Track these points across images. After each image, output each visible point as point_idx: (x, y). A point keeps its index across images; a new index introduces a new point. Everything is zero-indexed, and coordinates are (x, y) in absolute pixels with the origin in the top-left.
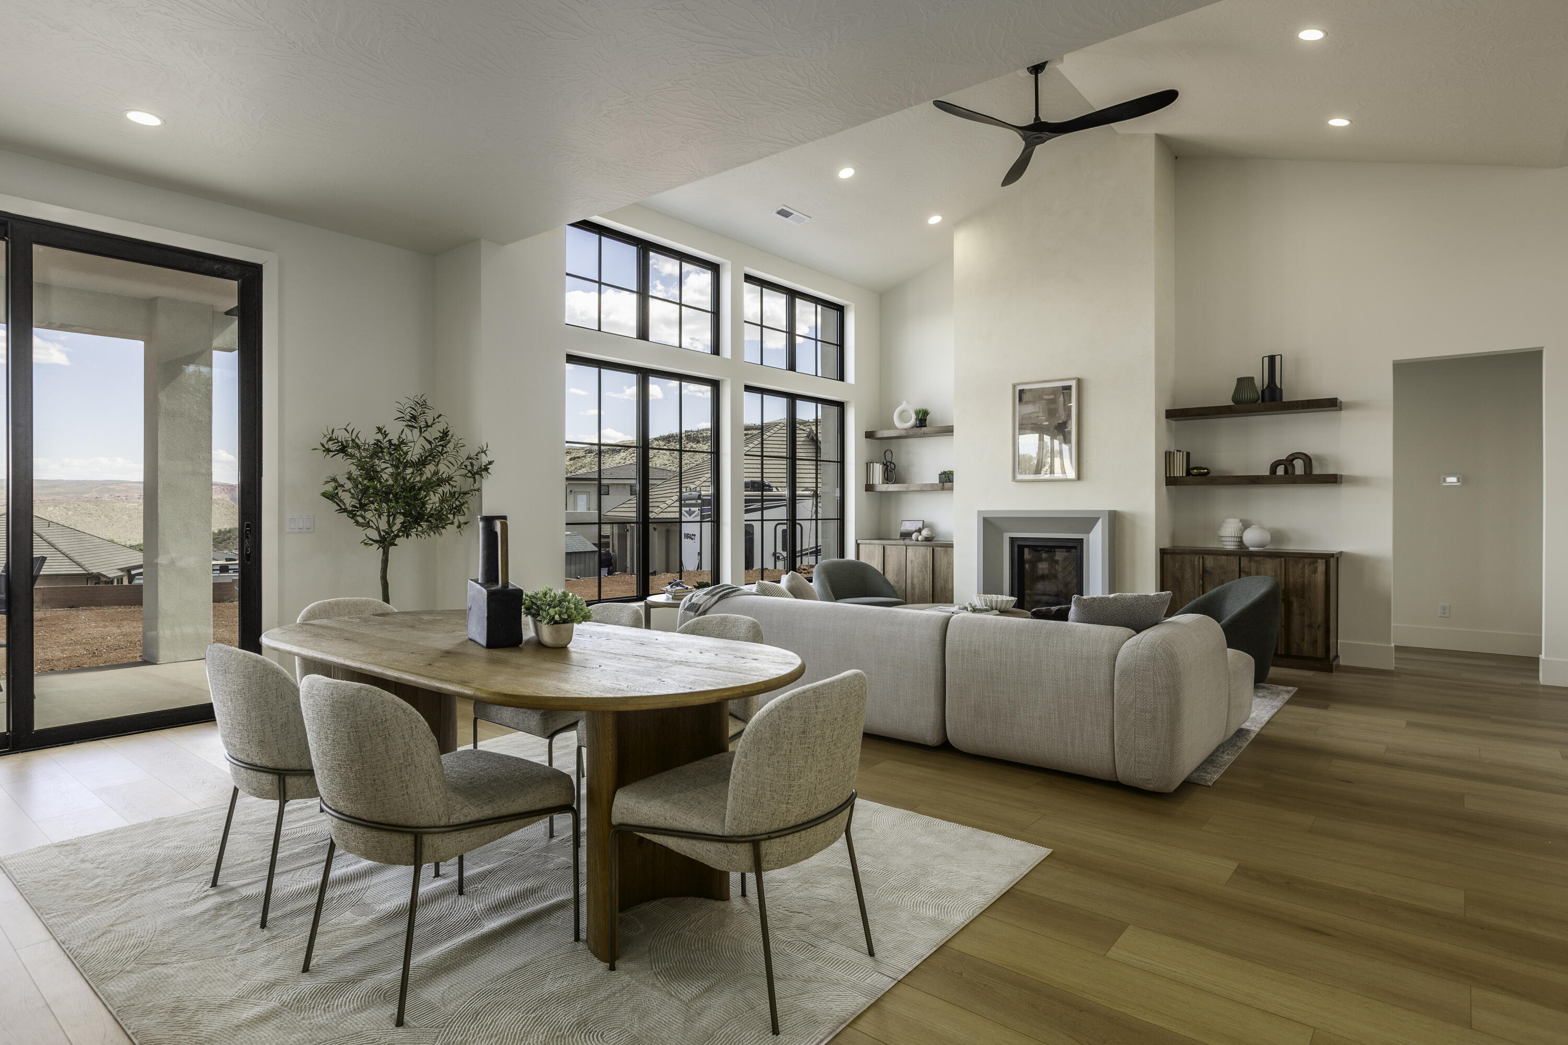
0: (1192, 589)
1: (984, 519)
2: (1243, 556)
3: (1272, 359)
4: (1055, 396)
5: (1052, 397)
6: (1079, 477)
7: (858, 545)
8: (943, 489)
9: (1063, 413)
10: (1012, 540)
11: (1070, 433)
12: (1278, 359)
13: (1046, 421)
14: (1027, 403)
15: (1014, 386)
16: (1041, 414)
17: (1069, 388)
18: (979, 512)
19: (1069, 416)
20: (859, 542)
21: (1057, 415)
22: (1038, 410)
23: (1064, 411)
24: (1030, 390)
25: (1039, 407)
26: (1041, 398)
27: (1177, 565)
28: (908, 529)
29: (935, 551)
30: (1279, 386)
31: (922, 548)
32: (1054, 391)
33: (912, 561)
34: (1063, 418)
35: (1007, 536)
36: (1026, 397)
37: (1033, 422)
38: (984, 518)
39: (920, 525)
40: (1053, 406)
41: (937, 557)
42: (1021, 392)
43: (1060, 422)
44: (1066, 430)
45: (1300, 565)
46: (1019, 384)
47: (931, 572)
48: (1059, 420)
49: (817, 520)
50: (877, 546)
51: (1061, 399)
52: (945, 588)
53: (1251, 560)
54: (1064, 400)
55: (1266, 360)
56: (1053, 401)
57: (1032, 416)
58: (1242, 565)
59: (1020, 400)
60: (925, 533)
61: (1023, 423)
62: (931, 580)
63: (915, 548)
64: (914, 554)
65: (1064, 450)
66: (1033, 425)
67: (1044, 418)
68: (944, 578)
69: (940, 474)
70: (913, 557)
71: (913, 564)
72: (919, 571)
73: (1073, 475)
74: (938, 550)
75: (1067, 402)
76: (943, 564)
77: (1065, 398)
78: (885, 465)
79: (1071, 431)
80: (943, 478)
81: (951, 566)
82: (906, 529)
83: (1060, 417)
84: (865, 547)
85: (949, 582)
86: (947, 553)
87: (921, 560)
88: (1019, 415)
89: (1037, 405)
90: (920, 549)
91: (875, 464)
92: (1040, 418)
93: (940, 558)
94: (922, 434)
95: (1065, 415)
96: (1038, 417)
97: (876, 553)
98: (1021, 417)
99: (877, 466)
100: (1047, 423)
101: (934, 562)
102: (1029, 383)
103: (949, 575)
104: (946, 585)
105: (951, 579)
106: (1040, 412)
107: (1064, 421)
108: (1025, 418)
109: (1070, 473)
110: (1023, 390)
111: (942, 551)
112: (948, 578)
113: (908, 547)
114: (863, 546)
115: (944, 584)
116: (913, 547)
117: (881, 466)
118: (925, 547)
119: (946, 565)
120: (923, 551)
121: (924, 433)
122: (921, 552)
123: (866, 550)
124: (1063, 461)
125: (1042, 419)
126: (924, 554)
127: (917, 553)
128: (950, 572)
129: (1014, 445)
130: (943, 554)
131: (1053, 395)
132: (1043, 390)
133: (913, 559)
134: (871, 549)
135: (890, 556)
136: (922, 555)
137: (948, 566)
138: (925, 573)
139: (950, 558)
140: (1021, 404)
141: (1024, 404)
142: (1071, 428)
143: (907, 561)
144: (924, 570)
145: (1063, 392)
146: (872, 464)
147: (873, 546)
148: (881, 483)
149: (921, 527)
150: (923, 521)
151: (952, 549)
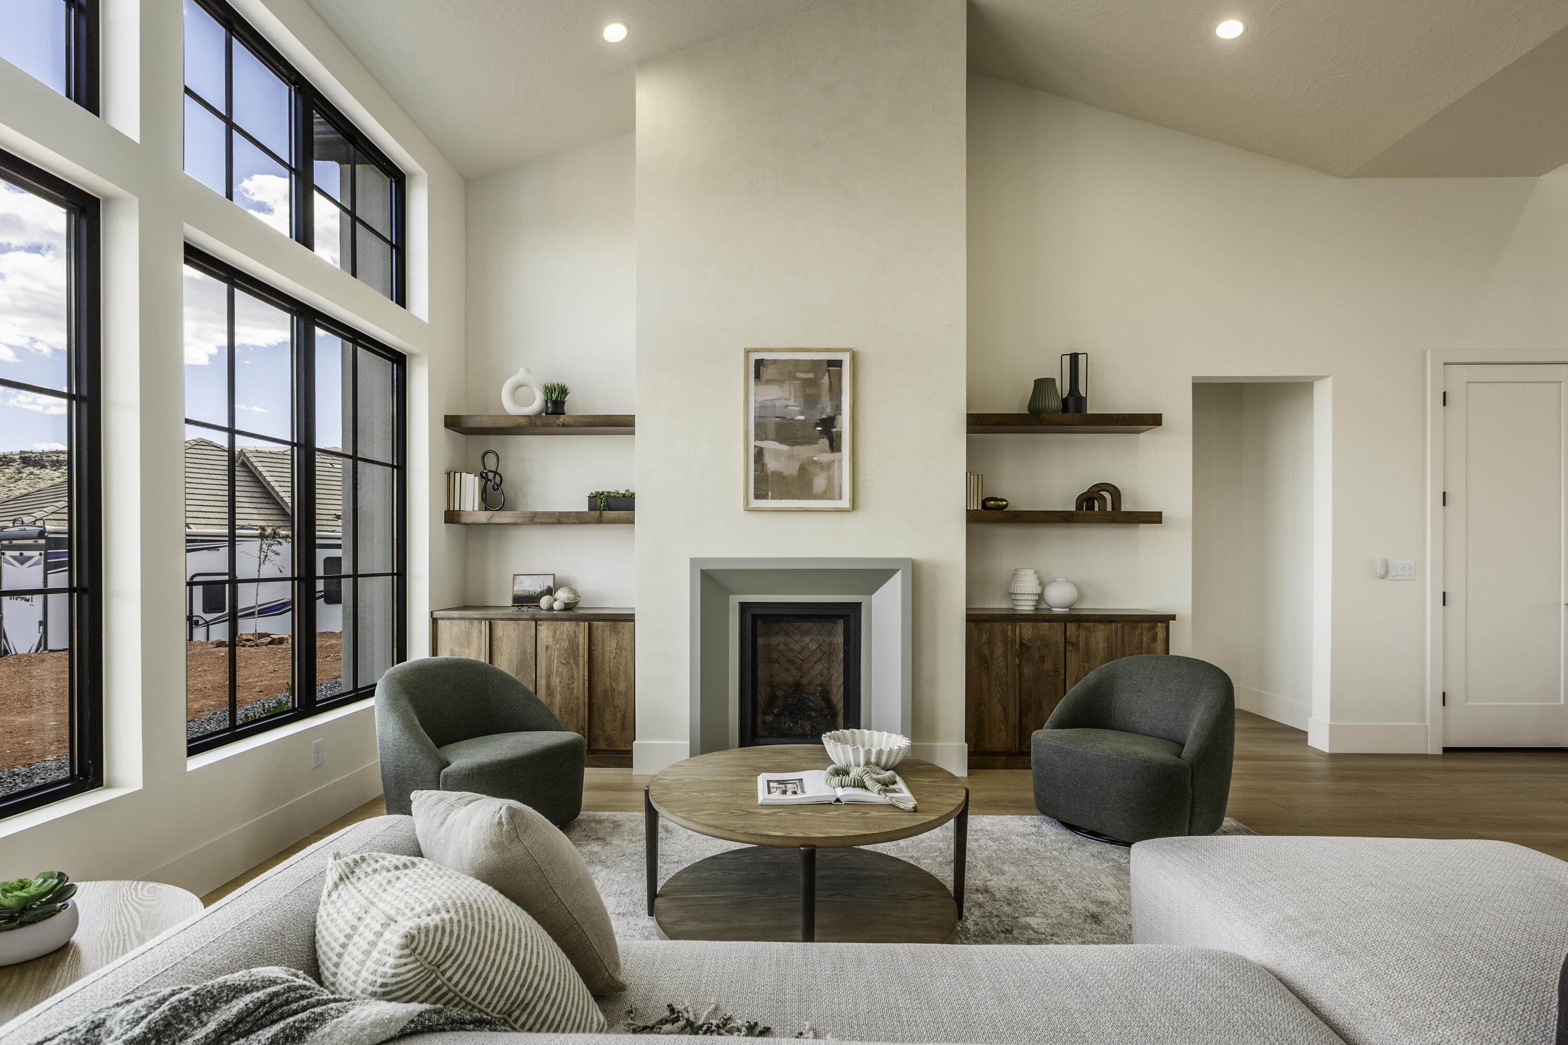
0: (1004, 671)
1: (703, 572)
2: (1071, 622)
3: (1074, 358)
4: (815, 374)
5: (811, 375)
6: (854, 506)
7: (434, 621)
8: (600, 521)
9: (829, 403)
10: (744, 606)
11: (839, 435)
12: (1082, 359)
13: (801, 413)
14: (768, 382)
15: (748, 352)
16: (792, 402)
17: (838, 363)
18: (694, 561)
19: (838, 408)
20: (437, 614)
21: (819, 406)
22: (787, 395)
23: (831, 399)
24: (775, 362)
25: (790, 390)
26: (792, 377)
27: (984, 636)
28: (529, 588)
29: (594, 628)
30: (1083, 394)
31: (567, 623)
32: (814, 366)
33: (547, 647)
34: (829, 411)
35: (735, 601)
36: (767, 373)
37: (779, 412)
38: (702, 570)
39: (551, 582)
40: (813, 391)
41: (598, 637)
42: (759, 363)
43: (824, 417)
44: (834, 430)
45: (1138, 632)
46: (756, 350)
47: (586, 664)
48: (822, 413)
49: (355, 576)
51: (826, 380)
52: (613, 690)
53: (1079, 627)
54: (831, 382)
55: (1067, 360)
56: (813, 383)
57: (777, 403)
58: (1068, 634)
59: (758, 376)
60: (563, 596)
61: (762, 415)
62: (586, 678)
63: (554, 623)
64: (551, 635)
65: (834, 461)
66: (779, 419)
67: (798, 409)
68: (610, 673)
69: (593, 497)
70: (550, 640)
71: (551, 653)
72: (563, 663)
73: (845, 503)
74: (597, 627)
75: (835, 386)
76: (608, 649)
77: (832, 380)
78: (483, 477)
79: (841, 432)
80: (601, 503)
81: (624, 653)
82: (523, 589)
83: (823, 409)
84: (451, 623)
85: (620, 679)
86: (615, 631)
87: (567, 644)
88: (755, 401)
89: (786, 388)
90: (564, 625)
91: (464, 474)
92: (790, 408)
93: (603, 640)
94: (558, 426)
95: (831, 406)
96: (786, 406)
97: (475, 634)
98: (758, 405)
99: (470, 477)
100: (802, 418)
101: (592, 648)
102: (771, 350)
103: (621, 668)
104: (614, 685)
105: (625, 675)
106: (790, 399)
107: (830, 416)
108: (764, 406)
109: (840, 499)
110: (763, 359)
111: (607, 626)
112: (619, 673)
113: (534, 623)
114: (447, 622)
115: (611, 684)
116: (550, 623)
117: (477, 478)
118: (575, 623)
119: (614, 652)
120: (569, 629)
121: (564, 425)
122: (565, 629)
123: (452, 629)
124: (830, 480)
125: (793, 410)
126: (572, 633)
127: (558, 632)
128: (621, 662)
129: (747, 449)
130: (608, 633)
131: (811, 372)
132: (797, 362)
133: (551, 644)
134: (463, 629)
135: (505, 639)
136: (567, 636)
137: (619, 652)
138: (573, 667)
139: (623, 640)
140: (759, 383)
141: (763, 382)
142: (841, 428)
143: (539, 647)
144: (572, 662)
145: (829, 370)
146: (458, 475)
147: (467, 622)
148: (476, 508)
149: (551, 585)
150: (554, 575)
151: (630, 621)
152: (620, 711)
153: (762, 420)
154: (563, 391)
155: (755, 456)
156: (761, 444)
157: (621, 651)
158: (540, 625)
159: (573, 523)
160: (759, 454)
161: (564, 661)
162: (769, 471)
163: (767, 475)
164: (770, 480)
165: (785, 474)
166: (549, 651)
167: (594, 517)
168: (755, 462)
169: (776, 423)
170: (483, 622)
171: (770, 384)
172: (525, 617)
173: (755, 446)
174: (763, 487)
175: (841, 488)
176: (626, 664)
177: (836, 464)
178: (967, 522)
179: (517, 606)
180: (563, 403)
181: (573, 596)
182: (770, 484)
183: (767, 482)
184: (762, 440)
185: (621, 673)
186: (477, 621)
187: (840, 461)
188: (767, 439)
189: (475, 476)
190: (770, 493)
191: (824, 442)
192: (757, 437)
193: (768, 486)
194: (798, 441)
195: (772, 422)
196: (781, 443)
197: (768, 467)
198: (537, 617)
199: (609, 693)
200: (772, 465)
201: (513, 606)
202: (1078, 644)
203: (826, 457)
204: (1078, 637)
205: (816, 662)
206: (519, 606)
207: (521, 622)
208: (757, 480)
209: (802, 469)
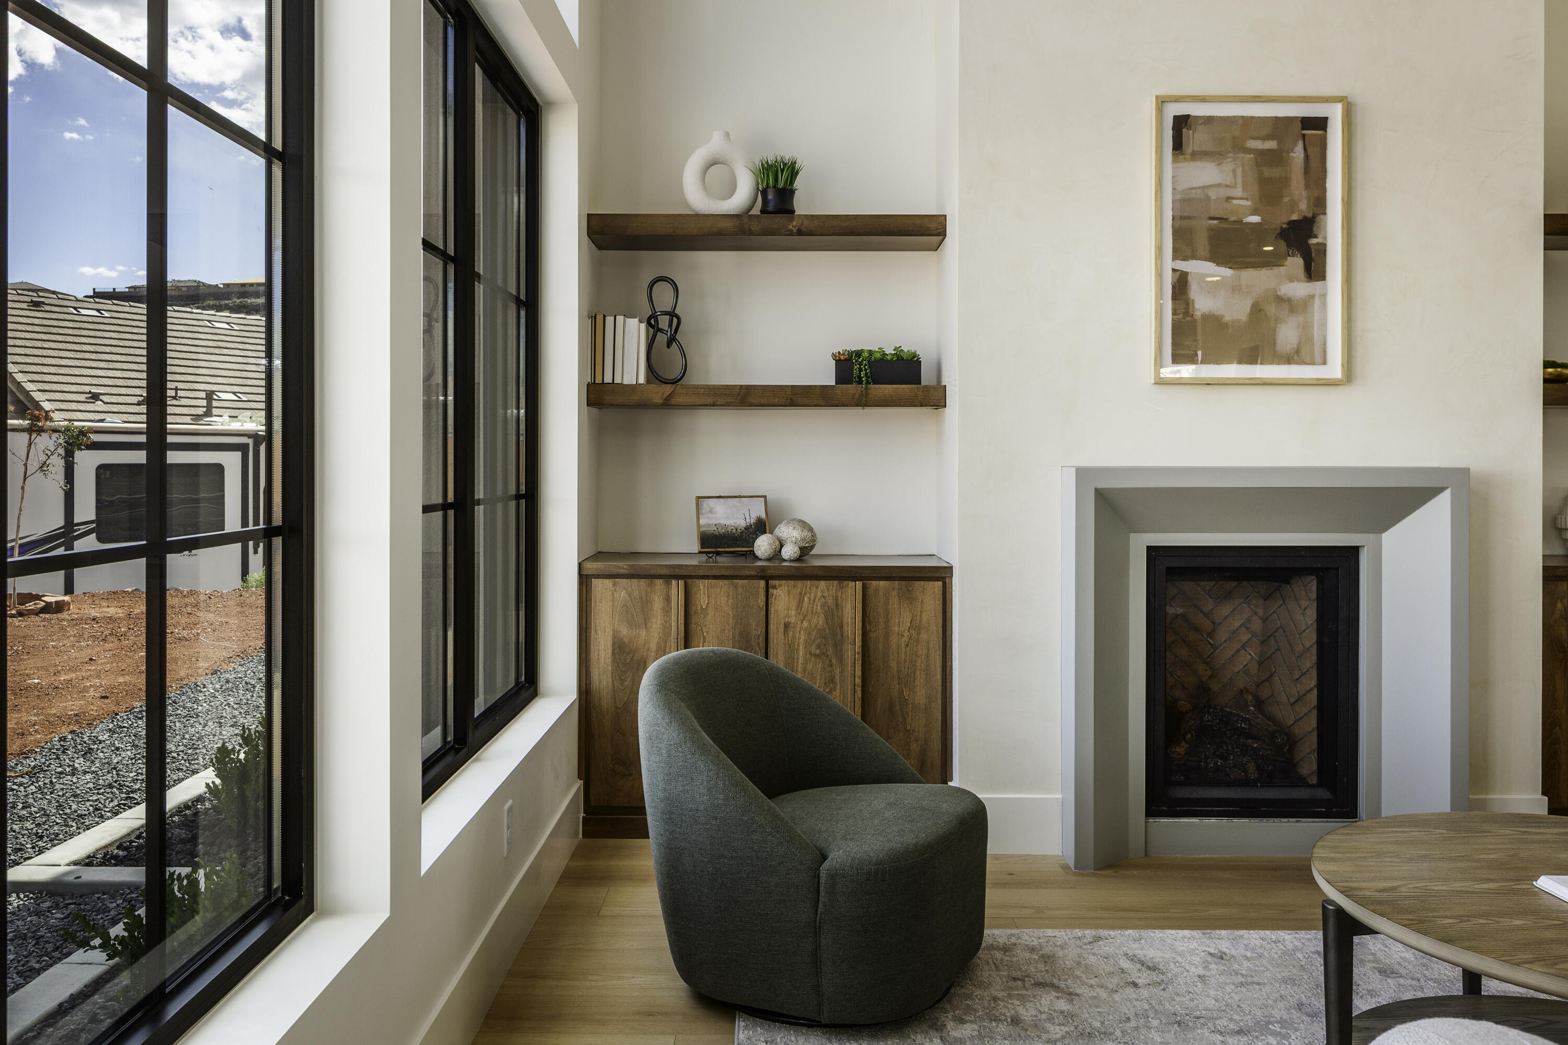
1: (1100, 494)
4: (1280, 142)
5: (1272, 145)
6: (1349, 375)
7: (584, 580)
8: (863, 402)
9: (1304, 194)
10: (1153, 552)
11: (1322, 250)
13: (1255, 212)
14: (1197, 156)
15: (1162, 102)
16: (1238, 192)
17: (1321, 124)
18: (1082, 474)
19: (1320, 203)
20: (588, 568)
21: (1286, 199)
22: (1229, 180)
23: (1307, 187)
24: (1209, 120)
25: (1234, 171)
26: (1238, 147)
28: (723, 522)
29: (871, 591)
31: (822, 584)
32: (1279, 126)
33: (787, 626)
34: (1304, 208)
35: (1141, 543)
36: (1195, 139)
37: (1215, 211)
38: (1096, 489)
39: (757, 511)
40: (1276, 172)
41: (878, 605)
42: (1181, 123)
43: (1295, 217)
44: (1313, 241)
46: (1177, 99)
47: (858, 657)
48: (1293, 212)
50: (659, 582)
51: (1298, 153)
52: (903, 703)
54: (1307, 157)
56: (1275, 158)
57: (1213, 194)
59: (1178, 146)
60: (790, 534)
61: (1186, 214)
62: (858, 681)
63: (799, 583)
64: (794, 604)
65: (1312, 297)
66: (1215, 222)
67: (1248, 203)
68: (899, 672)
69: (845, 360)
70: (793, 613)
71: (794, 637)
72: (815, 655)
73: (1334, 369)
74: (877, 590)
75: (1314, 163)
76: (896, 629)
77: (1310, 152)
78: (652, 323)
79: (1325, 245)
80: (860, 370)
81: (924, 636)
82: (716, 522)
83: (1293, 205)
84: (614, 584)
85: (917, 683)
86: (908, 597)
87: (821, 621)
88: (1174, 189)
89: (1228, 166)
90: (817, 588)
91: (620, 318)
92: (1235, 202)
93: (887, 614)
94: (791, 233)
95: (1308, 198)
96: (1229, 199)
97: (658, 603)
98: (1178, 197)
99: (633, 323)
100: (1255, 219)
101: (868, 628)
102: (1203, 99)
103: (918, 663)
104: (906, 693)
105: (927, 675)
106: (1235, 187)
107: (1305, 217)
108: (1189, 200)
109: (1324, 363)
110: (1189, 116)
111: (893, 589)
112: (915, 672)
113: (762, 583)
114: (608, 583)
115: (901, 692)
116: (792, 583)
117: (643, 326)
118: (836, 583)
119: (906, 634)
120: (826, 594)
121: (800, 233)
122: (819, 594)
123: (617, 595)
124: (1306, 329)
125: (1242, 206)
126: (830, 602)
127: (806, 599)
128: (919, 652)
129: (1159, 275)
130: (896, 600)
131: (1273, 139)
132: (1247, 121)
133: (793, 620)
134: (636, 594)
135: (711, 612)
136: (823, 606)
137: (915, 635)
138: (834, 661)
139: (921, 612)
140: (1181, 157)
141: (1188, 156)
142: (1325, 238)
143: (772, 627)
144: (830, 652)
145: (1304, 135)
146: (610, 320)
147: (643, 583)
148: (642, 380)
149: (763, 516)
150: (765, 497)
151: (943, 579)
152: (917, 740)
153: (1186, 223)
154: (792, 170)
155: (1174, 287)
156: (1183, 266)
157: (919, 634)
158: (774, 587)
159: (816, 406)
160: (1181, 285)
161: (818, 652)
162: (1198, 314)
163: (1195, 321)
164: (1199, 331)
165: (1228, 318)
166: (791, 634)
167: (854, 395)
168: (1174, 298)
169: (1211, 230)
170: (674, 582)
171: (1200, 160)
172: (747, 572)
173: (1174, 270)
174: (1187, 343)
175: (1325, 344)
176: (928, 656)
177: (1317, 301)
178: (1544, 404)
179: (706, 553)
180: (792, 192)
181: (810, 535)
182: (1199, 337)
183: (1195, 334)
184: (1185, 259)
185: (918, 672)
186: (661, 581)
187: (1324, 296)
188: (1194, 257)
189: (641, 322)
190: (1200, 353)
191: (1296, 263)
192: (1178, 254)
193: (1196, 341)
194: (1248, 260)
195: (1202, 226)
196: (1218, 264)
197: (1197, 306)
198: (770, 572)
199: (898, 708)
200: (1202, 303)
201: (700, 552)
203: (1299, 289)
205: (1238, 651)
206: (709, 553)
207: (740, 582)
208: (1178, 330)
209: (1257, 310)
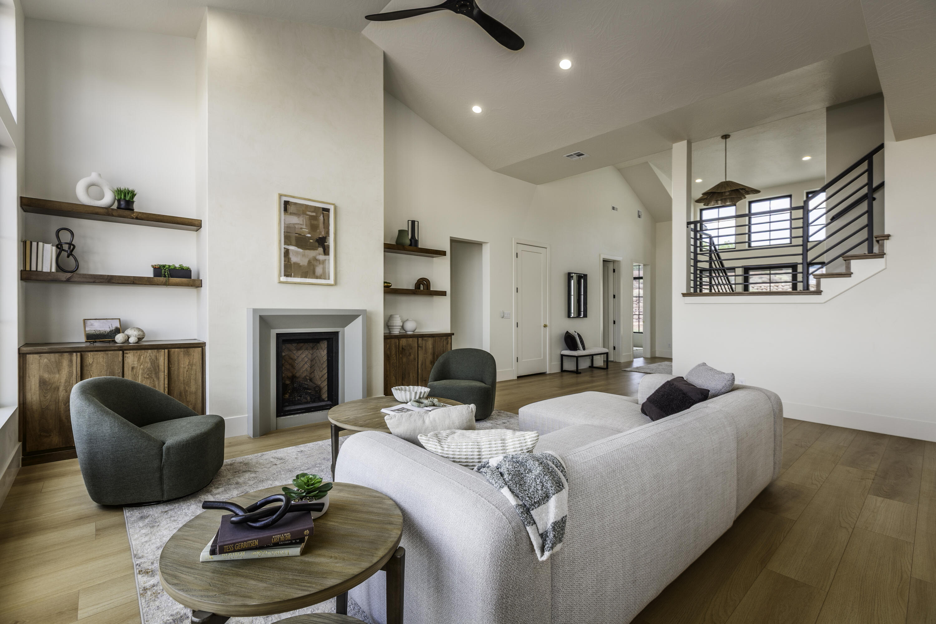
0: (395, 361)
1: (261, 317)
2: (420, 337)
3: (413, 222)
4: (316, 213)
5: (314, 214)
6: (336, 283)
7: (22, 356)
8: (166, 284)
10: (278, 335)
11: (328, 247)
13: (309, 233)
14: (291, 214)
15: (281, 196)
16: (304, 227)
17: (328, 210)
18: (255, 311)
19: (328, 233)
20: (24, 350)
21: (318, 231)
22: (301, 223)
23: (324, 228)
24: (295, 203)
25: (303, 220)
26: (304, 213)
27: (388, 346)
28: (99, 329)
29: (172, 353)
31: (150, 351)
32: (316, 209)
33: (133, 368)
34: (323, 234)
35: (274, 332)
36: (291, 209)
37: (298, 231)
39: (116, 324)
40: (315, 222)
41: (174, 358)
42: (286, 203)
43: (321, 236)
44: (326, 244)
46: (285, 196)
47: (166, 377)
48: (320, 235)
50: (66, 355)
51: (321, 218)
52: (186, 391)
53: (423, 339)
54: (324, 219)
56: (315, 218)
57: (297, 226)
58: (419, 343)
59: (286, 210)
60: (132, 333)
61: (288, 231)
62: (166, 386)
63: (139, 352)
64: (136, 359)
65: (326, 260)
66: (297, 235)
67: (307, 230)
68: (184, 381)
69: (158, 268)
70: (136, 363)
71: (136, 372)
72: (146, 378)
73: (331, 281)
74: (174, 352)
75: (326, 221)
76: (182, 366)
77: (325, 218)
78: (59, 246)
79: (329, 245)
80: (165, 272)
81: (194, 367)
82: (95, 329)
83: (320, 233)
84: (40, 357)
85: (191, 384)
86: (188, 354)
87: (149, 365)
88: (284, 223)
89: (301, 218)
90: (147, 353)
91: (41, 244)
92: (303, 229)
93: (179, 360)
94: (133, 218)
95: (324, 231)
96: (301, 228)
97: (65, 363)
98: (286, 226)
99: (48, 247)
100: (309, 235)
101: (170, 366)
102: (294, 197)
103: (192, 377)
104: (187, 388)
105: (195, 381)
106: (303, 225)
107: (324, 237)
108: (290, 227)
109: (329, 279)
110: (289, 201)
111: (181, 351)
112: (190, 380)
113: (121, 352)
114: (36, 356)
115: (185, 388)
116: (135, 351)
117: (54, 248)
118: (156, 350)
119: (187, 367)
120: (151, 355)
121: (137, 218)
122: (148, 355)
123: (41, 361)
124: (324, 269)
125: (305, 231)
126: (153, 357)
127: (142, 357)
128: (192, 373)
129: (280, 249)
130: (182, 355)
131: (314, 213)
132: (307, 206)
133: (136, 365)
134: (53, 360)
135: (94, 365)
136: (150, 359)
137: (190, 367)
138: (155, 379)
139: (193, 359)
140: (287, 214)
141: (289, 214)
142: (329, 243)
143: (126, 369)
144: (154, 376)
145: (323, 213)
146: (34, 244)
147: (57, 355)
148: (54, 270)
149: (119, 326)
150: (119, 319)
151: (202, 347)
152: (191, 404)
153: (288, 234)
154: (133, 195)
155: (284, 253)
156: (287, 247)
157: (192, 367)
158: (127, 353)
159: (145, 284)
160: (287, 253)
161: (148, 376)
162: (292, 262)
163: (291, 264)
164: (293, 267)
165: (301, 264)
166: (135, 371)
167: (163, 281)
168: (285, 256)
169: (296, 237)
170: (74, 354)
171: (293, 215)
172: (113, 348)
173: (284, 248)
174: (289, 271)
175: (329, 274)
176: (196, 374)
177: (327, 261)
178: (384, 293)
179: (90, 342)
180: (133, 202)
181: (142, 333)
182: (293, 269)
183: (292, 268)
184: (288, 245)
185: (192, 380)
186: (67, 354)
187: (329, 260)
188: (291, 245)
189: (53, 246)
190: (293, 274)
191: (321, 250)
192: (286, 243)
193: (291, 270)
194: (307, 247)
195: (294, 235)
196: (298, 248)
197: (292, 260)
198: (124, 348)
199: (183, 394)
200: (294, 259)
201: (86, 342)
202: (422, 347)
203: (322, 257)
204: (422, 344)
205: (304, 364)
206: (91, 342)
207: (110, 352)
208: (285, 266)
209: (309, 262)
